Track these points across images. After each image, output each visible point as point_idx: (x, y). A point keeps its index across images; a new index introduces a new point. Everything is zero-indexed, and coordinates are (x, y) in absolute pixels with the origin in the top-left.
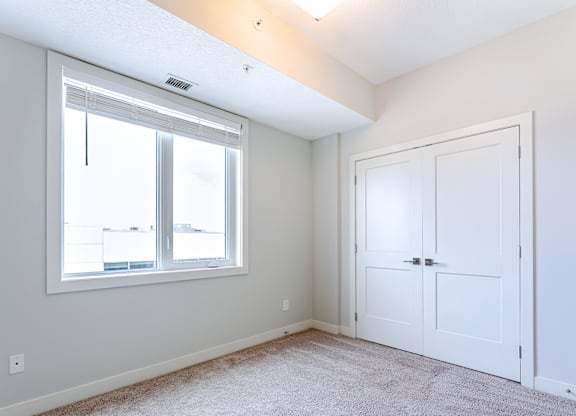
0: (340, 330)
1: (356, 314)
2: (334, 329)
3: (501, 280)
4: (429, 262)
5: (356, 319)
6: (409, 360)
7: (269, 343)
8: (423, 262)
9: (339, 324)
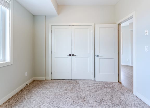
0: (45, 78)
1: (51, 72)
2: (43, 78)
3: (88, 58)
4: (73, 55)
5: (51, 74)
6: (70, 82)
7: (22, 91)
8: (72, 55)
9: (45, 76)
